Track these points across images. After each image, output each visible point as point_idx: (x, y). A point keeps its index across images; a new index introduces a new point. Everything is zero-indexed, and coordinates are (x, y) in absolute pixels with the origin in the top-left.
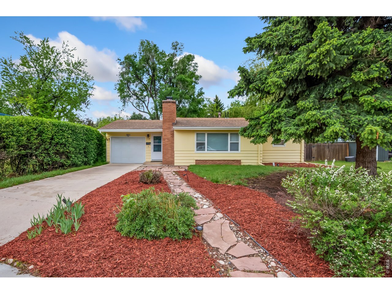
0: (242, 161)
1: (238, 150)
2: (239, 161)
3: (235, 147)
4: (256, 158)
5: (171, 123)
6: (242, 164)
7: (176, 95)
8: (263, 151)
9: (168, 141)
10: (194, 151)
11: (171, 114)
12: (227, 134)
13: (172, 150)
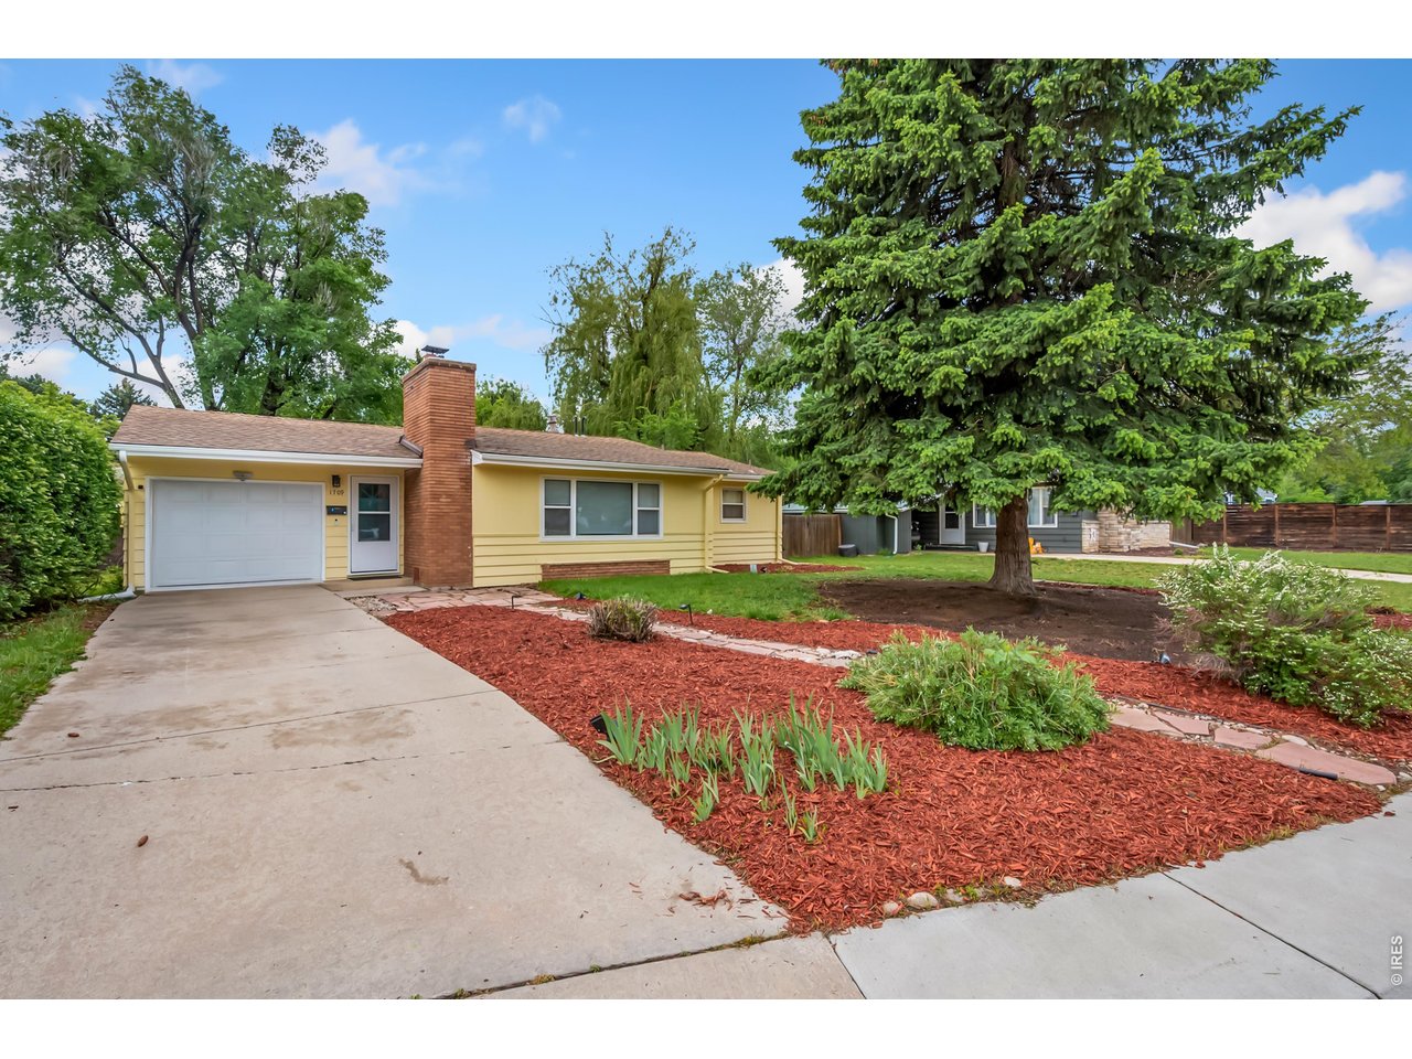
0: (672, 564)
1: (656, 532)
2: (665, 564)
3: (650, 524)
4: (698, 554)
5: (461, 441)
6: (673, 572)
7: (313, 330)
8: (715, 533)
9: (448, 504)
10: (537, 536)
11: (462, 410)
12: (631, 486)
13: (464, 534)
